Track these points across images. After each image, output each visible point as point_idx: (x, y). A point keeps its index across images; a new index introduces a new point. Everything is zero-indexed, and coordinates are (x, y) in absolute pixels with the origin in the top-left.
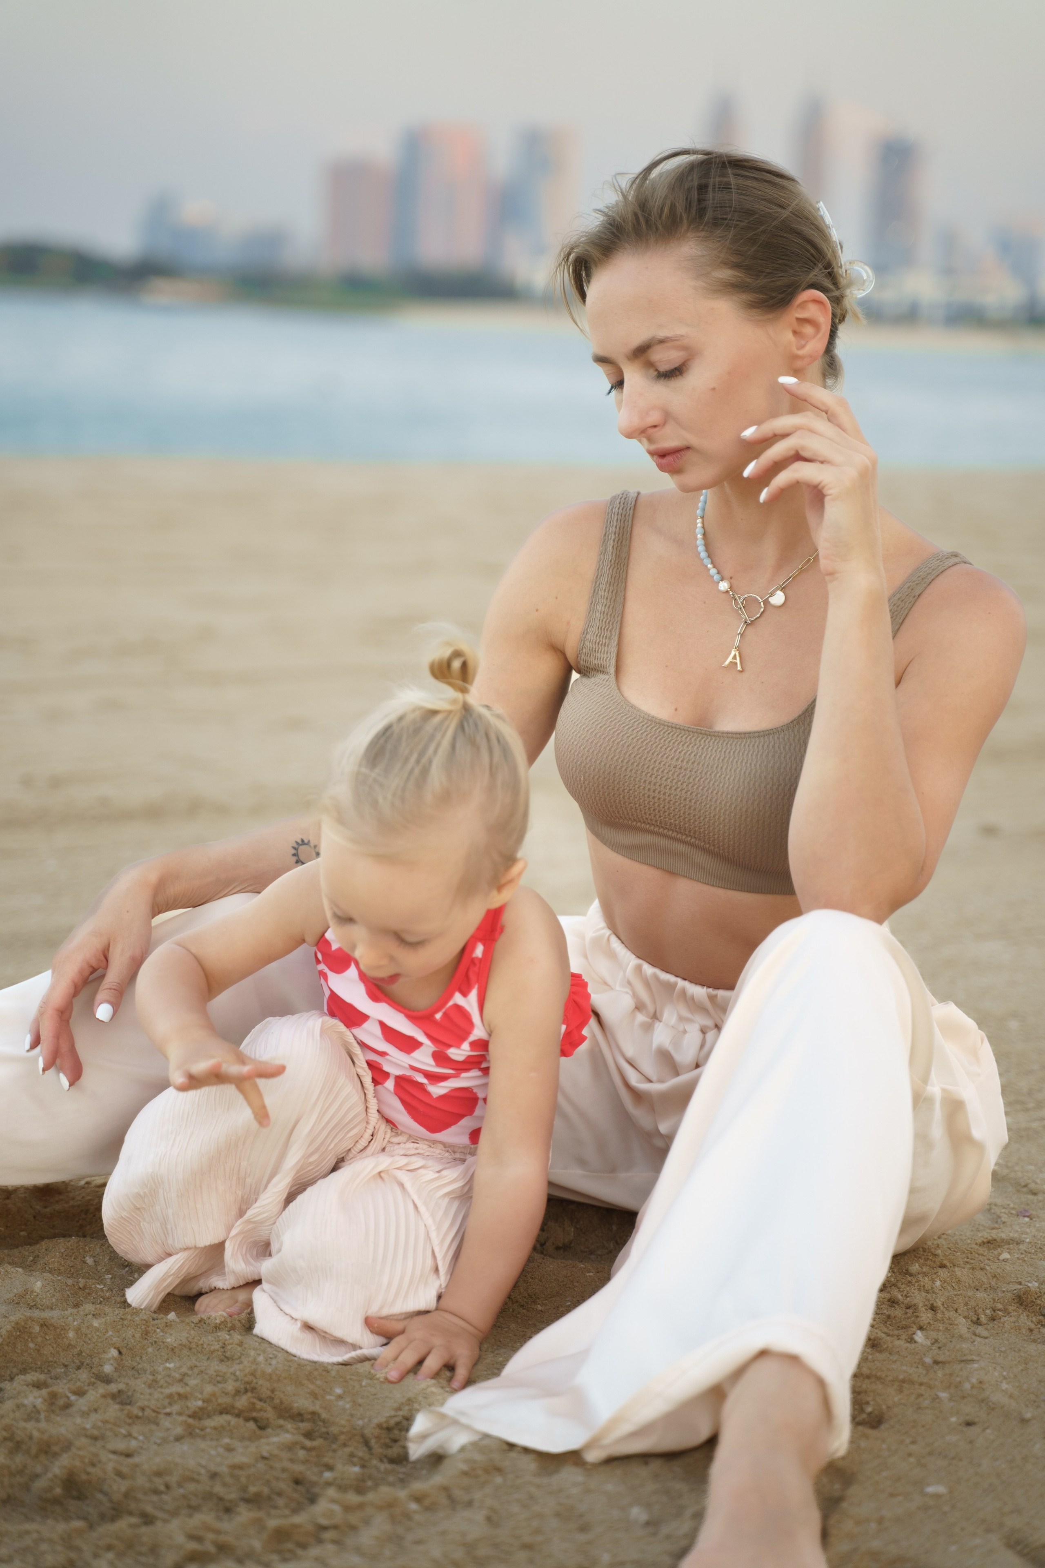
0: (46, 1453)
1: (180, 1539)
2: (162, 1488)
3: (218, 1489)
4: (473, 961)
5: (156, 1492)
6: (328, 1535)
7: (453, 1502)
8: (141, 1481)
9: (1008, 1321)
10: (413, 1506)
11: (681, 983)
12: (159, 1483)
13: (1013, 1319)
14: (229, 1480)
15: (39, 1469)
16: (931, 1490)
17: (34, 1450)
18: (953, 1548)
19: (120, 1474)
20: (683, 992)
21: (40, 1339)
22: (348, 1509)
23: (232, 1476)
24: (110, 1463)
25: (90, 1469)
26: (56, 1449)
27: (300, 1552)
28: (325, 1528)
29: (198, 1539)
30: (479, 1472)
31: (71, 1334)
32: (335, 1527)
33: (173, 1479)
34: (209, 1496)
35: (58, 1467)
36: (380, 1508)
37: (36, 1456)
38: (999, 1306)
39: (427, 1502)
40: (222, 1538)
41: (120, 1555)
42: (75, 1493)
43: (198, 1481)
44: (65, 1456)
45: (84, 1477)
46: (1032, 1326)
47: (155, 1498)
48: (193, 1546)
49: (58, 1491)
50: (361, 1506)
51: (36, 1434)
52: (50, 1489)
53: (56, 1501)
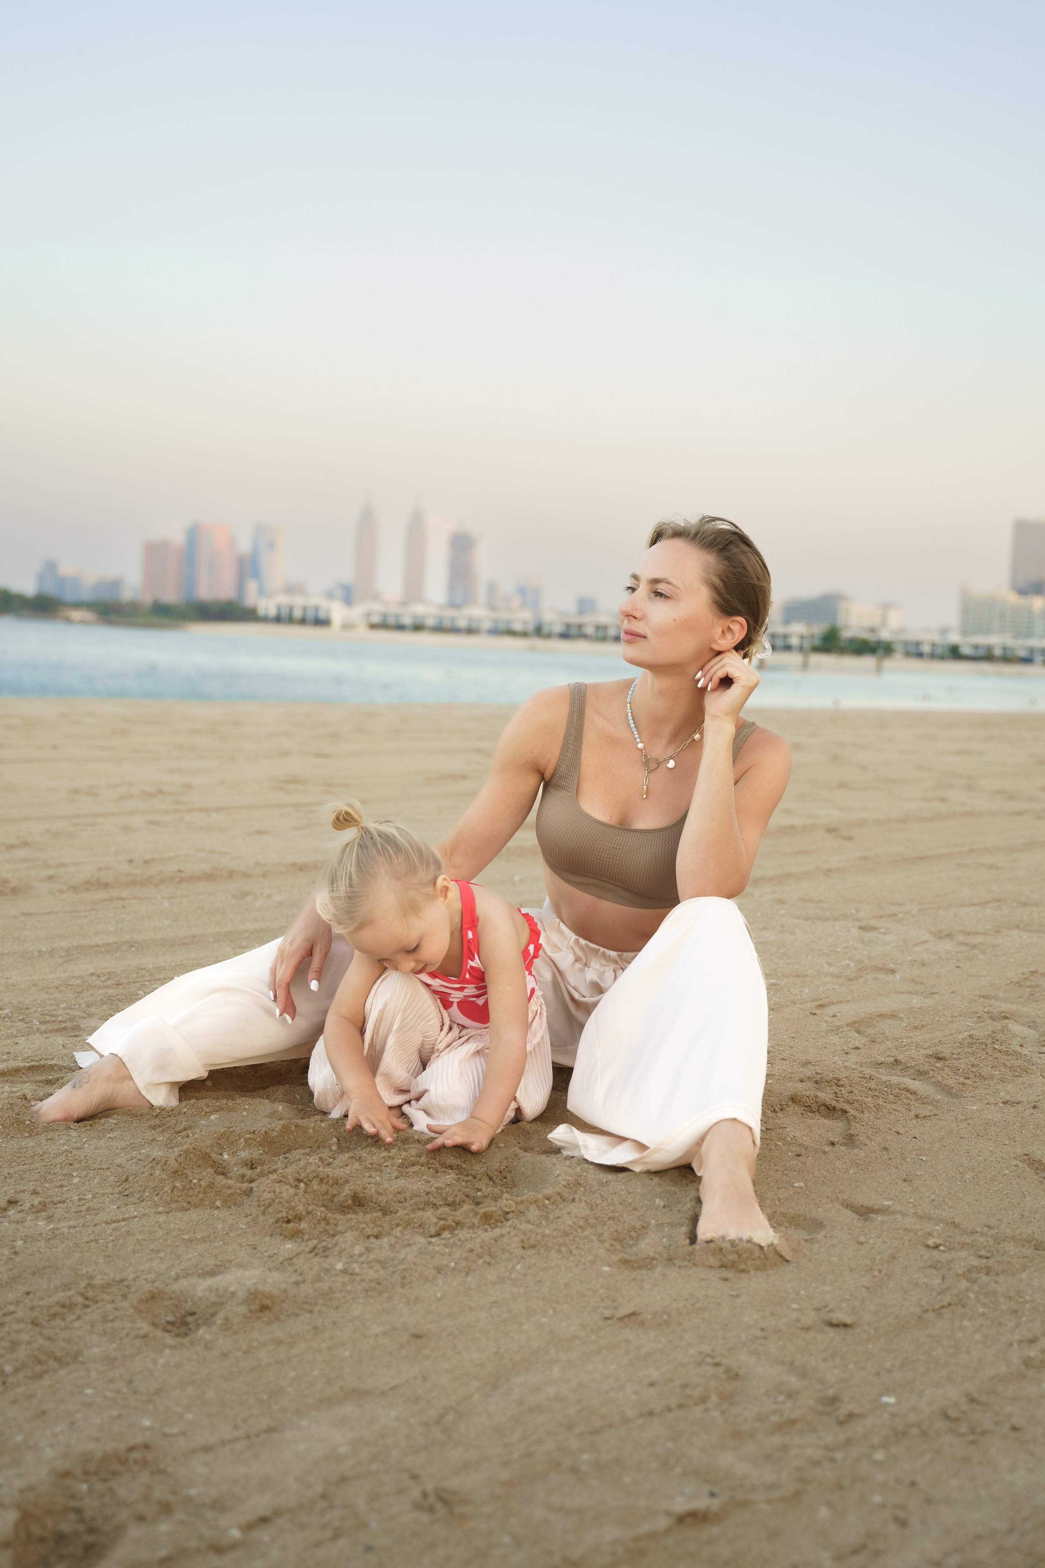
0: (337, 1184)
1: (435, 1220)
2: (403, 1200)
3: (432, 1199)
4: (469, 941)
5: (400, 1202)
6: (510, 1216)
7: (564, 1199)
8: (391, 1196)
9: (790, 1109)
10: (547, 1202)
11: (602, 949)
12: (400, 1197)
13: (792, 1109)
14: (436, 1195)
15: (335, 1192)
16: (796, 1185)
17: (330, 1183)
18: (820, 1209)
19: (379, 1193)
20: (604, 953)
21: (295, 1134)
22: (516, 1203)
23: (437, 1192)
24: (373, 1189)
25: (364, 1191)
26: (341, 1182)
27: (499, 1224)
28: (508, 1213)
29: (445, 1219)
30: (572, 1185)
31: (311, 1131)
32: (513, 1212)
33: (408, 1195)
34: (427, 1203)
35: (347, 1190)
36: (532, 1203)
37: (332, 1186)
38: (784, 1103)
39: (552, 1200)
40: (457, 1219)
41: (405, 1228)
42: (357, 1203)
43: (420, 1196)
44: (348, 1185)
45: (362, 1195)
46: (803, 1112)
47: (401, 1205)
48: (442, 1222)
49: (350, 1202)
50: (522, 1202)
51: (330, 1174)
52: (346, 1201)
53: (349, 1207)
